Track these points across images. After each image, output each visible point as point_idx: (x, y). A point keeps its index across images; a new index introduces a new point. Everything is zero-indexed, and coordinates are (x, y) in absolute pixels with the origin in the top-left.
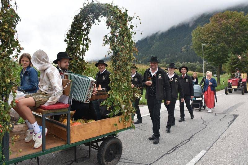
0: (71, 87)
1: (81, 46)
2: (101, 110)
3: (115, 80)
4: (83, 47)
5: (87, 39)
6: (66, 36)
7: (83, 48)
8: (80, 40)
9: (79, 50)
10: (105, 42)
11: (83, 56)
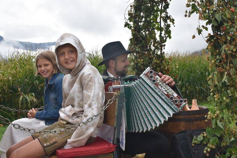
0: (117, 108)
1: (157, 33)
2: (194, 153)
3: (221, 88)
4: (161, 33)
5: (167, 18)
6: (128, 17)
7: (160, 36)
8: (153, 22)
9: (155, 39)
10: (190, 8)
11: (161, 49)
